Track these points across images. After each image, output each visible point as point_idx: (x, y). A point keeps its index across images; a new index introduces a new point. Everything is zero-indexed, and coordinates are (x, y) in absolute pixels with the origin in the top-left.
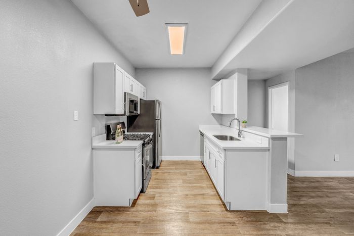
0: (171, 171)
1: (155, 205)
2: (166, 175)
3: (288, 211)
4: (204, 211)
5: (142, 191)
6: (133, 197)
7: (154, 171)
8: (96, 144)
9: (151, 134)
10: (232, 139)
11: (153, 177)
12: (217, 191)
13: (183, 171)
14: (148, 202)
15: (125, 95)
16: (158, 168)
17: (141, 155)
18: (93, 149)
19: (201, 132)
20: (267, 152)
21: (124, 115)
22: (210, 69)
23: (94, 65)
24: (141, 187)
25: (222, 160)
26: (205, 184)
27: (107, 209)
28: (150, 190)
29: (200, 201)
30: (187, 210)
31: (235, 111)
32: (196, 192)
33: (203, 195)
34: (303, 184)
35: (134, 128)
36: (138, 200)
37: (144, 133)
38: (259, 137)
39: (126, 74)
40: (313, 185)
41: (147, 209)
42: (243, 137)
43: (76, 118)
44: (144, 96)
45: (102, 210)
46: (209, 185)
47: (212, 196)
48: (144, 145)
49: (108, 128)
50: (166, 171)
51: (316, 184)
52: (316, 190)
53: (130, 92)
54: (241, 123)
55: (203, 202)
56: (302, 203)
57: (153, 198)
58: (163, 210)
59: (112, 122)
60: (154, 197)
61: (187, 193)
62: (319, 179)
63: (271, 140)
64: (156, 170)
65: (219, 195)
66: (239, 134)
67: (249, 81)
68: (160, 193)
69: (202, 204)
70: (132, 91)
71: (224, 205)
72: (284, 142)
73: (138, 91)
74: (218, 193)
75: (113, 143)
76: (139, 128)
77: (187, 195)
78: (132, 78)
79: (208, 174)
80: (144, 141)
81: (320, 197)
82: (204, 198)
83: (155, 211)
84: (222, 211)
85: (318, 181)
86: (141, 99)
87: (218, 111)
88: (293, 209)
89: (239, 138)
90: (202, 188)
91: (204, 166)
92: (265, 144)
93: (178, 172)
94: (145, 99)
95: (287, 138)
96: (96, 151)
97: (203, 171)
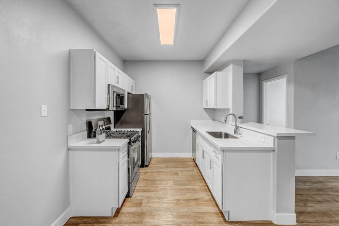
0: (161, 170)
1: (141, 215)
2: (155, 174)
3: (297, 221)
4: (199, 223)
5: (128, 196)
6: (116, 206)
7: (143, 170)
8: (73, 143)
9: (140, 130)
10: (227, 136)
11: (142, 177)
12: (212, 195)
13: (174, 170)
14: (134, 209)
15: (109, 88)
16: (147, 166)
17: (127, 156)
18: (69, 149)
19: (192, 128)
20: (272, 153)
21: (108, 109)
22: (201, 62)
23: (70, 52)
24: (126, 191)
25: (220, 162)
26: (198, 185)
27: (85, 220)
28: (137, 195)
29: (194, 208)
30: (179, 221)
31: (230, 106)
32: (188, 196)
33: (196, 200)
34: (304, 184)
35: (122, 123)
36: (123, 208)
37: (132, 130)
38: (259, 135)
39: (110, 64)
40: (315, 186)
41: (132, 220)
42: (240, 134)
43: (44, 113)
44: (132, 90)
45: (80, 221)
46: (202, 188)
47: (207, 201)
48: (129, 144)
49: (89, 125)
50: (155, 170)
51: (319, 186)
52: (321, 193)
53: (114, 84)
54: (237, 119)
55: (196, 209)
56: (310, 209)
57: (139, 204)
58: (151, 220)
59: (94, 117)
60: (141, 203)
61: (179, 197)
62: (321, 179)
63: (276, 139)
64: (145, 168)
65: (214, 200)
66: (235, 131)
67: (245, 74)
68: (148, 198)
69: (196, 213)
70: (118, 83)
71: (221, 213)
72: (291, 141)
73: (126, 84)
74: (213, 197)
75: (93, 143)
76: (126, 124)
77: (179, 200)
78: (117, 69)
79: (201, 174)
80: (130, 140)
81: (328, 201)
82: (198, 204)
83: (142, 223)
84: (220, 222)
85: (320, 182)
86: (128, 93)
87: (212, 105)
88: (301, 219)
89: (235, 135)
90: (194, 190)
91: (196, 164)
92: (269, 143)
93: (168, 171)
94: (133, 93)
95: (294, 137)
96: (73, 152)
97: (195, 169)
